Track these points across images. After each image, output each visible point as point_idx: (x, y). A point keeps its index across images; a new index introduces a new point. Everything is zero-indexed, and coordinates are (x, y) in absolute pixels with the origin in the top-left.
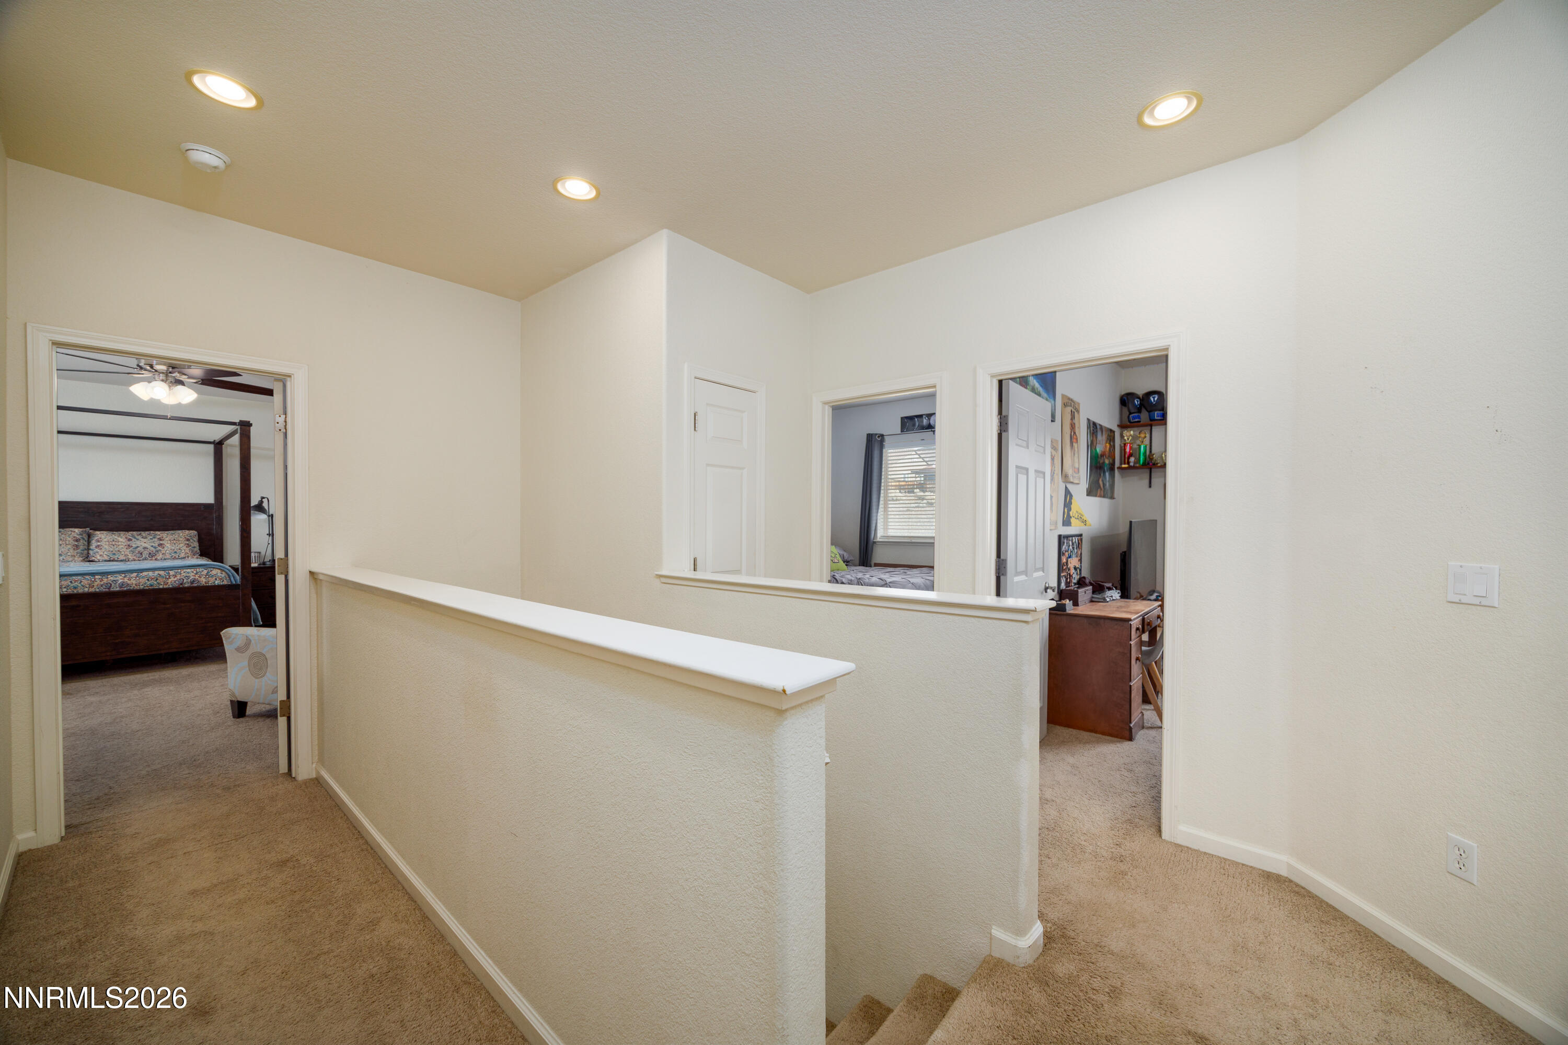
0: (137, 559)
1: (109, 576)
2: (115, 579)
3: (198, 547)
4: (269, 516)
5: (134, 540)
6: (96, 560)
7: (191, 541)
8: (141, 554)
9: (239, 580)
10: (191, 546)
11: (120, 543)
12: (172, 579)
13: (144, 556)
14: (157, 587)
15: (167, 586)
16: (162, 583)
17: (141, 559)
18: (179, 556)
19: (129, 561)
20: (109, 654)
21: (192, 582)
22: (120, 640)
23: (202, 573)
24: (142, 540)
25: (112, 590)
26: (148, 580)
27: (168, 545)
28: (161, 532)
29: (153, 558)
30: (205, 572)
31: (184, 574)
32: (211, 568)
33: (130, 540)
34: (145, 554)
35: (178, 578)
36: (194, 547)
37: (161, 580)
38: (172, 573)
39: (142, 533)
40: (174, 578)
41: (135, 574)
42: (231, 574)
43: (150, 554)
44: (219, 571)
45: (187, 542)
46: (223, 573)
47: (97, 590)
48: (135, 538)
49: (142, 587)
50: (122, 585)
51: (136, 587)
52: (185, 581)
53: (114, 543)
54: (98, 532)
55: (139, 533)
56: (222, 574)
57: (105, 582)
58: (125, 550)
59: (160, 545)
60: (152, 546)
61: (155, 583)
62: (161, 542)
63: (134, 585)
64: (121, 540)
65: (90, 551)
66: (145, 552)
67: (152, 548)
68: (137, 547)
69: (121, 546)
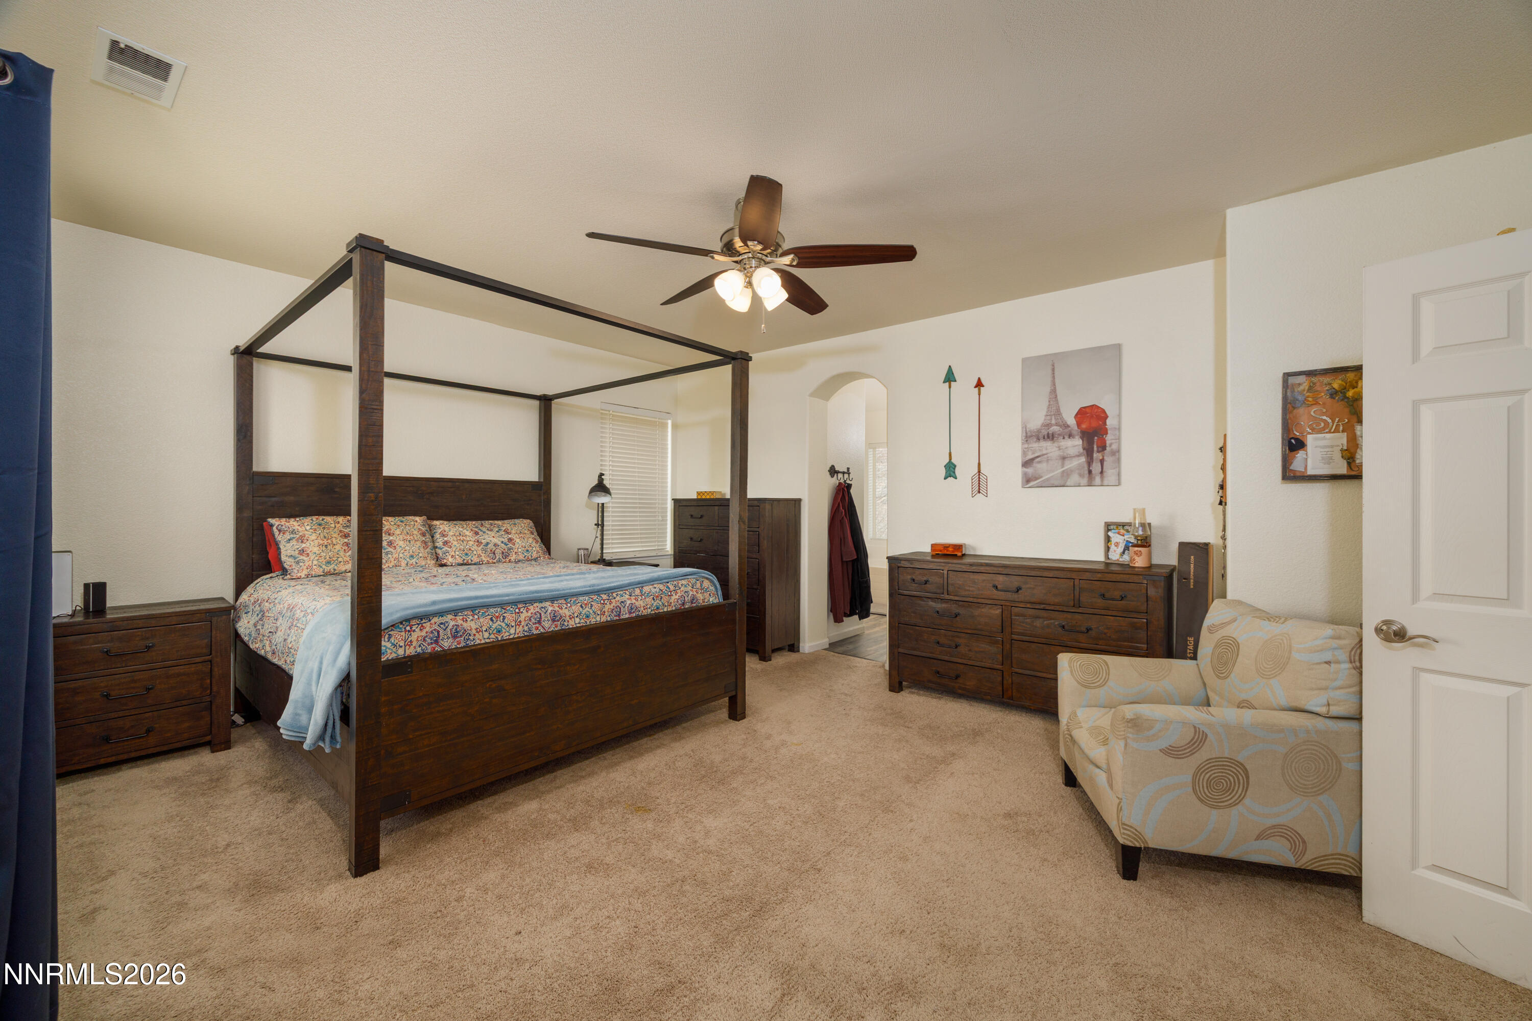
0: (492, 562)
1: (614, 595)
5: (481, 533)
6: (449, 563)
8: (494, 553)
11: (468, 539)
13: (497, 558)
17: (495, 561)
18: (532, 557)
19: (482, 564)
24: (489, 533)
25: (622, 617)
27: (516, 540)
29: (507, 560)
33: (476, 534)
34: (498, 555)
36: (541, 543)
43: (503, 553)
48: (480, 530)
54: (439, 523)
58: (475, 547)
59: (509, 540)
60: (502, 542)
62: (509, 536)
64: (467, 533)
65: (439, 551)
66: (498, 551)
67: (503, 545)
68: (487, 544)
69: (471, 543)
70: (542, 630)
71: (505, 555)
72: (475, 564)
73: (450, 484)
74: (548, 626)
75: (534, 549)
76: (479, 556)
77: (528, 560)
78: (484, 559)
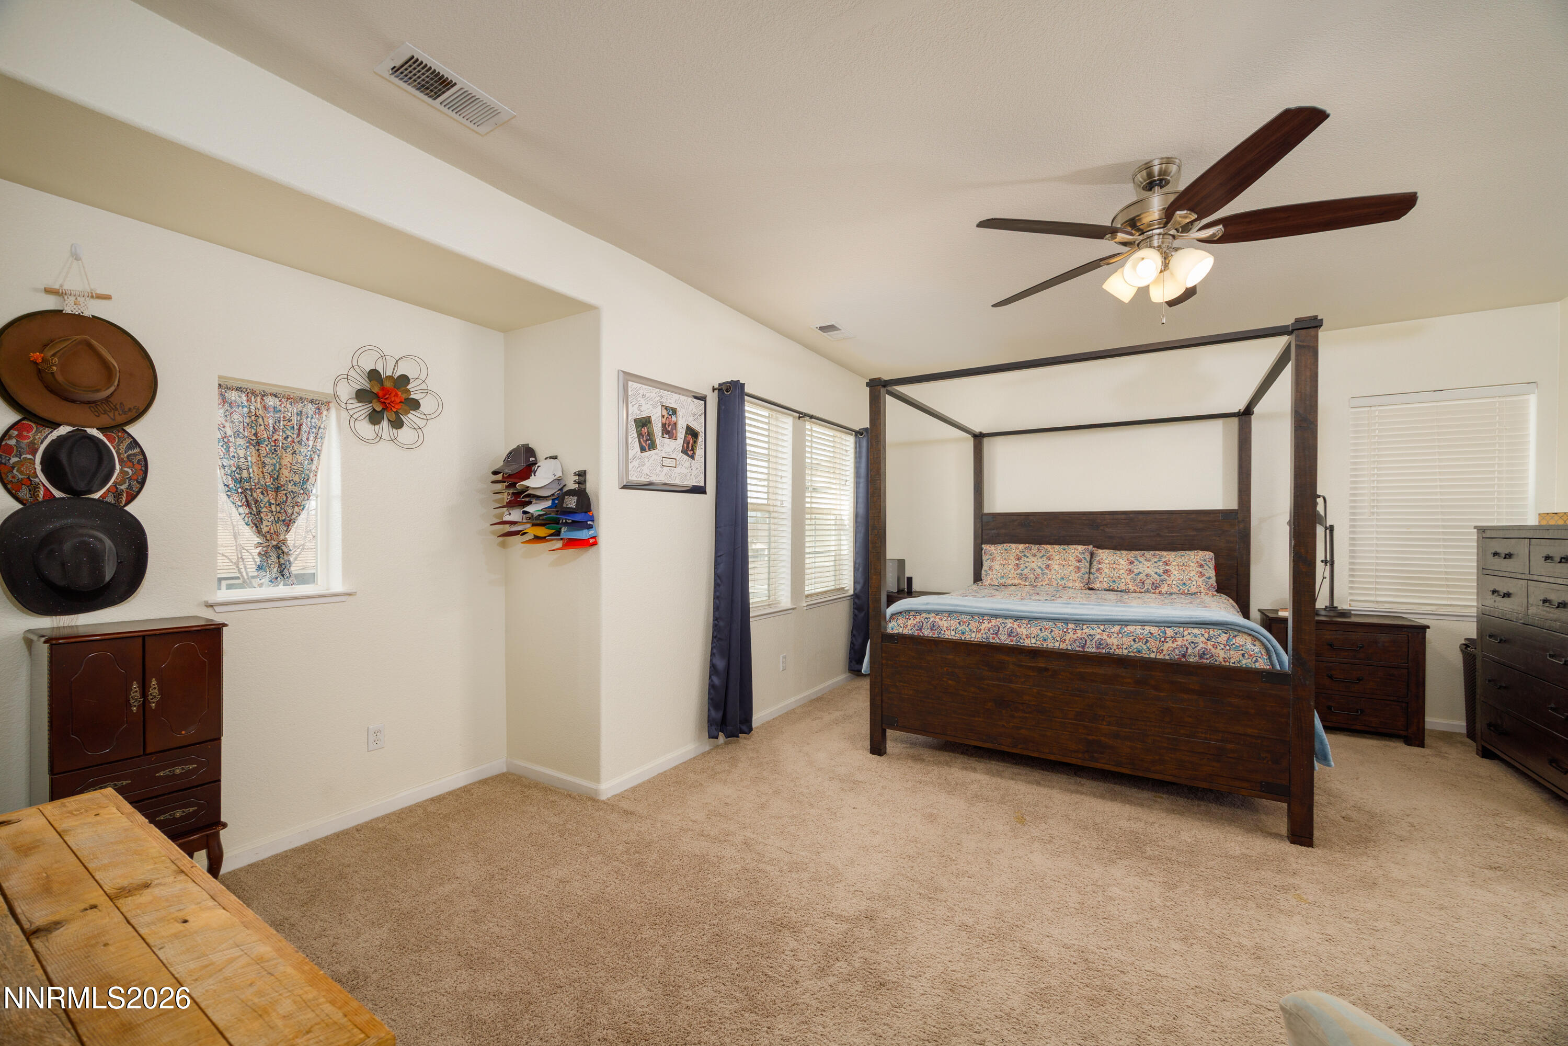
0: (1138, 590)
2: (1091, 632)
3: (1214, 578)
4: (1326, 528)
5: (1136, 563)
6: (1096, 587)
7: (1206, 567)
8: (1143, 583)
9: (1287, 664)
10: (1204, 575)
11: (1121, 567)
12: (1170, 644)
13: (1146, 587)
14: (1146, 656)
15: (1160, 656)
16: (1155, 650)
17: (1143, 590)
18: (1188, 590)
19: (1128, 591)
20: (1080, 756)
21: (1202, 655)
22: (1094, 737)
23: (1219, 640)
24: (1146, 563)
25: (1087, 650)
26: (1134, 640)
27: (1175, 572)
28: (1168, 553)
29: (1157, 591)
30: (1224, 638)
31: (1189, 637)
32: (1235, 630)
33: (1131, 563)
34: (1148, 585)
35: (1179, 643)
36: (1209, 578)
37: (1153, 644)
38: (1170, 632)
39: (1146, 553)
40: (1173, 642)
41: (1117, 628)
42: (1271, 648)
43: (1153, 583)
44: (1249, 639)
45: (1200, 569)
46: (1257, 643)
47: (1069, 648)
48: (1137, 560)
49: (1125, 652)
50: (1099, 644)
51: (1117, 650)
52: (1190, 651)
53: (1114, 566)
54: (1100, 551)
55: (1143, 552)
56: (1255, 645)
57: (1079, 635)
58: (1125, 576)
59: (1166, 571)
60: (1156, 573)
61: (1145, 647)
62: (1167, 567)
63: (1115, 647)
64: (1122, 562)
65: (1091, 576)
66: (1148, 582)
67: (1156, 576)
68: (1140, 573)
69: (1122, 571)
70: (998, 641)
71: (1155, 586)
72: (1121, 591)
73: (1123, 516)
74: (1003, 639)
75: (1194, 583)
76: (1127, 584)
77: (1183, 593)
78: (1131, 587)
